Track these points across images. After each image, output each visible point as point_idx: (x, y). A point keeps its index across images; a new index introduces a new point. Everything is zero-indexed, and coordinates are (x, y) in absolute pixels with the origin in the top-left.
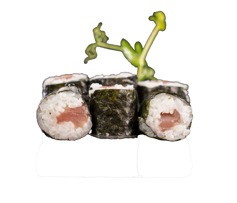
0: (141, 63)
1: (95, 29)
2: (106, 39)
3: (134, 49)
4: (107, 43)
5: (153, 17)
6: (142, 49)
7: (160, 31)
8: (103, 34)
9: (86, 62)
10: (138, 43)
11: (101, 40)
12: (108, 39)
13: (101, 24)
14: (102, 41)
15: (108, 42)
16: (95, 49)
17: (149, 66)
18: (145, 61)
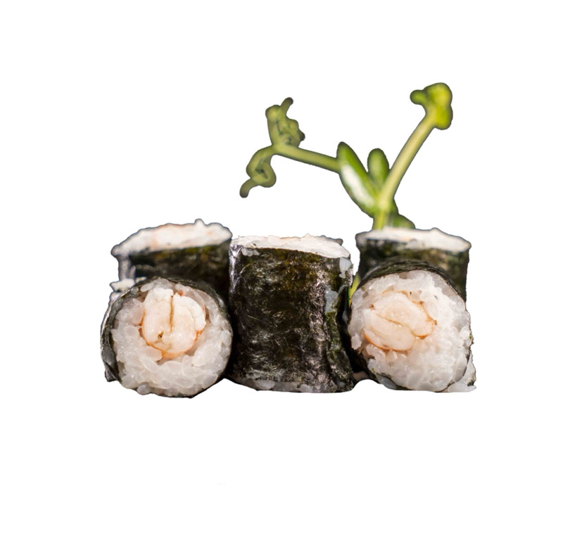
0: (384, 204)
1: (271, 111)
2: (297, 138)
3: (366, 169)
4: (300, 147)
5: (422, 96)
6: (387, 171)
7: (435, 130)
8: (292, 126)
9: (244, 194)
10: (377, 152)
11: (287, 141)
12: (302, 137)
13: (289, 101)
14: (289, 144)
15: (303, 145)
16: (269, 160)
17: (400, 213)
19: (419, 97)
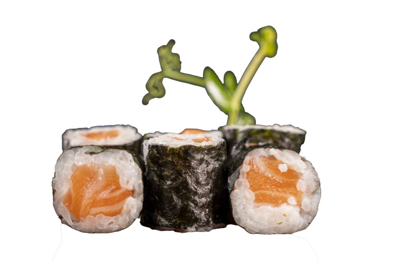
0: (235, 106)
1: (161, 49)
3: (223, 83)
4: (181, 71)
5: (257, 36)
6: (236, 85)
7: (267, 58)
10: (229, 74)
11: (172, 68)
16: (161, 81)
17: (246, 111)
18: (242, 105)
19: (255, 37)
